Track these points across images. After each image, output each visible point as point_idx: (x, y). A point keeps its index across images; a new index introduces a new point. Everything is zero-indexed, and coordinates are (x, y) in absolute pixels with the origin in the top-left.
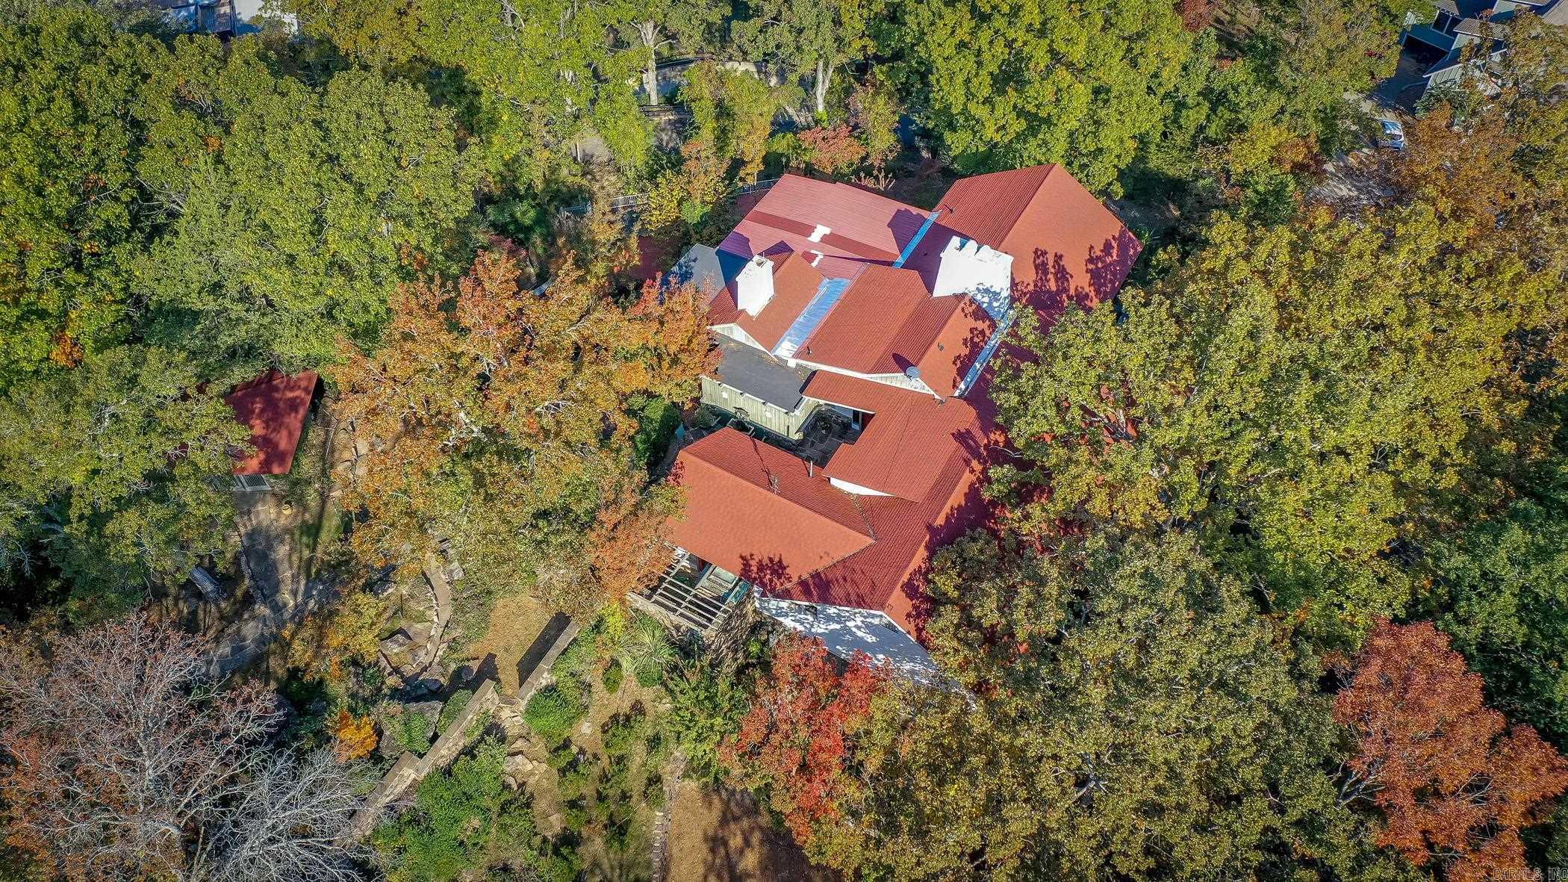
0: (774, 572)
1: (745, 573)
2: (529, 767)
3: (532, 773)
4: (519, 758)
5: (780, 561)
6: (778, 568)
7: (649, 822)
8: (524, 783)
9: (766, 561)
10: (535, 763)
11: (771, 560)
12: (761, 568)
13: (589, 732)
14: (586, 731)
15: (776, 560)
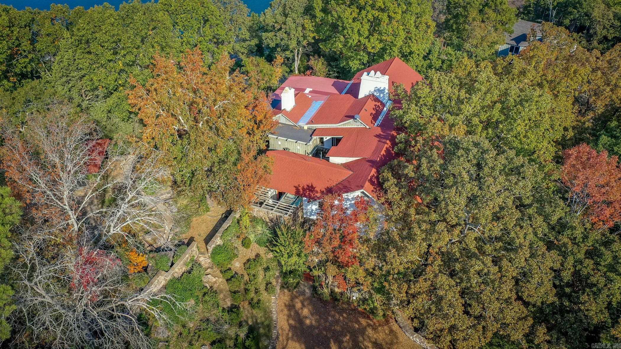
0: (310, 190)
1: (297, 193)
2: (214, 280)
3: (215, 282)
4: (209, 276)
5: (312, 185)
6: (311, 188)
7: (269, 301)
8: (212, 287)
9: (306, 187)
10: (217, 278)
11: (308, 186)
12: (304, 189)
13: (239, 266)
14: (237, 265)
15: (310, 185)
